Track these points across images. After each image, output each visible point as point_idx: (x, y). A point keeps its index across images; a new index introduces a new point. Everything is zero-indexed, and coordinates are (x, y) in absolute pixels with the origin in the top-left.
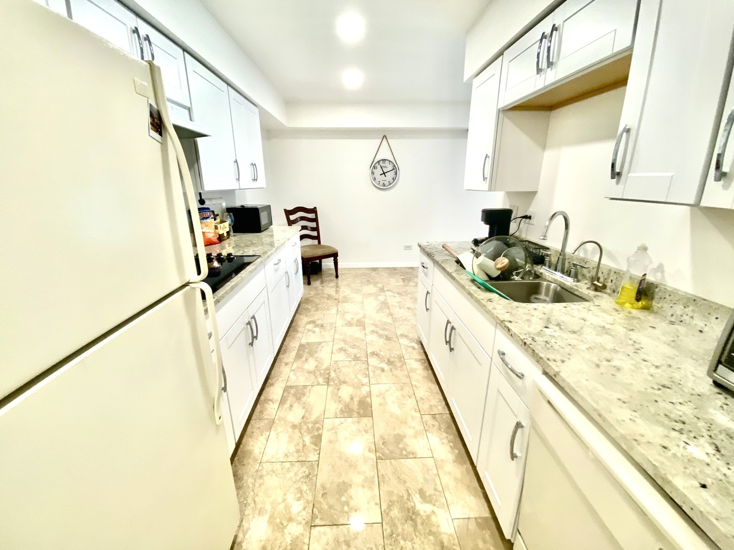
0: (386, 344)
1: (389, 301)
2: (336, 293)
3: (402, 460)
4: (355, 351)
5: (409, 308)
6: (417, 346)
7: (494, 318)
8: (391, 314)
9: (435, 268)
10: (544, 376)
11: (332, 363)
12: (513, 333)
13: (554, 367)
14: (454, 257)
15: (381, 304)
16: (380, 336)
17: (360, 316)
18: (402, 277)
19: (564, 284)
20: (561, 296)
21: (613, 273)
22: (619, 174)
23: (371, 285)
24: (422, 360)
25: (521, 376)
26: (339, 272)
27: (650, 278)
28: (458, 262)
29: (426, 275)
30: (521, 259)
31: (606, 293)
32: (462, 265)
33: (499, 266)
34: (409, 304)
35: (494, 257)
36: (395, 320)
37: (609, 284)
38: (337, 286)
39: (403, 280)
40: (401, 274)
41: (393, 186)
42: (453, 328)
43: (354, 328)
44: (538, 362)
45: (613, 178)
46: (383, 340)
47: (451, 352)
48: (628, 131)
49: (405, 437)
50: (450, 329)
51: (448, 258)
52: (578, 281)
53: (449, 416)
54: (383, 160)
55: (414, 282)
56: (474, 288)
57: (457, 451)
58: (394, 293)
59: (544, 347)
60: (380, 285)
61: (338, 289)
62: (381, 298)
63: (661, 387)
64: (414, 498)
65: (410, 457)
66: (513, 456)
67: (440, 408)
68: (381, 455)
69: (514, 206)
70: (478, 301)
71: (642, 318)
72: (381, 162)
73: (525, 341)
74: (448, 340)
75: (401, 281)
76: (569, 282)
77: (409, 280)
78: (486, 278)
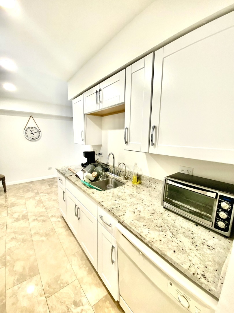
0: (43, 225)
1: (42, 199)
2: (5, 202)
3: (61, 291)
4: (23, 236)
5: (54, 200)
6: (61, 220)
7: (96, 201)
8: (44, 206)
9: (66, 180)
10: (119, 223)
11: (7, 250)
12: (104, 207)
13: (122, 219)
14: (74, 173)
15: (37, 201)
16: (39, 221)
17: (24, 213)
18: (48, 184)
19: (116, 178)
20: (117, 184)
21: (129, 173)
22: (127, 142)
23: (30, 192)
24: (64, 226)
25: (110, 225)
26: (7, 188)
27: (139, 173)
28: (76, 176)
29: (62, 183)
30: (100, 170)
31: (129, 180)
32: (78, 177)
33: (94, 176)
34: (54, 198)
35: (91, 172)
36: (47, 209)
37: (129, 176)
38: (6, 197)
39: (49, 185)
40: (47, 182)
41: (38, 140)
42: (78, 208)
43: (21, 222)
44: (116, 218)
45: (126, 143)
46: (41, 222)
47: (79, 220)
48: (127, 129)
49: (61, 275)
50: (77, 209)
51: (71, 174)
52: (120, 177)
53: (81, 251)
54: (31, 127)
55: (55, 185)
56: (86, 188)
57: (88, 268)
58: (45, 193)
59: (116, 210)
60: (36, 191)
61: (6, 199)
62: (37, 198)
63: (152, 214)
64: (71, 308)
65: (65, 286)
66: (113, 262)
67: (77, 249)
68: (48, 295)
69: (95, 150)
70: (88, 195)
71: (140, 187)
72: (30, 128)
73: (109, 210)
74: (76, 214)
75: (48, 186)
76: (117, 177)
77: (53, 185)
78: (89, 181)
